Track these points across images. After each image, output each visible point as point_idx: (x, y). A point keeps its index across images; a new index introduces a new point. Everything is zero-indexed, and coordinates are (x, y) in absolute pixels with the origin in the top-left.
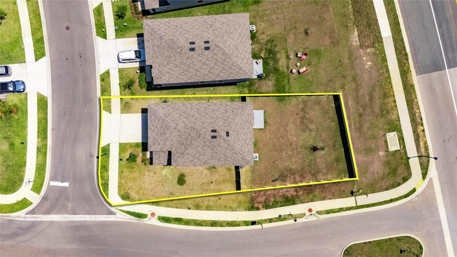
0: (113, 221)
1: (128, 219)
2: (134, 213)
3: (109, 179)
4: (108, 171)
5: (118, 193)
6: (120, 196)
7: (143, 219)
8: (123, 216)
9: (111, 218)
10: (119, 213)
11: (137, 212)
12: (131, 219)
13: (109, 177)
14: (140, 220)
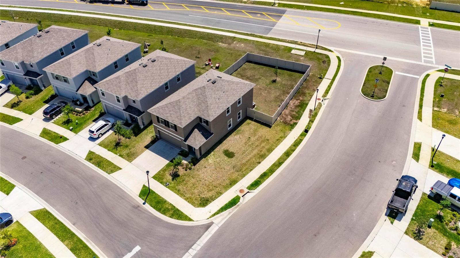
0: (218, 229)
1: (228, 215)
2: (226, 205)
3: (174, 205)
4: (166, 201)
5: (195, 206)
6: (198, 207)
7: (239, 203)
8: (221, 218)
9: (213, 230)
10: (215, 219)
11: (228, 202)
12: (230, 213)
13: (172, 204)
14: (238, 206)
